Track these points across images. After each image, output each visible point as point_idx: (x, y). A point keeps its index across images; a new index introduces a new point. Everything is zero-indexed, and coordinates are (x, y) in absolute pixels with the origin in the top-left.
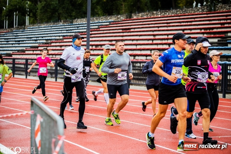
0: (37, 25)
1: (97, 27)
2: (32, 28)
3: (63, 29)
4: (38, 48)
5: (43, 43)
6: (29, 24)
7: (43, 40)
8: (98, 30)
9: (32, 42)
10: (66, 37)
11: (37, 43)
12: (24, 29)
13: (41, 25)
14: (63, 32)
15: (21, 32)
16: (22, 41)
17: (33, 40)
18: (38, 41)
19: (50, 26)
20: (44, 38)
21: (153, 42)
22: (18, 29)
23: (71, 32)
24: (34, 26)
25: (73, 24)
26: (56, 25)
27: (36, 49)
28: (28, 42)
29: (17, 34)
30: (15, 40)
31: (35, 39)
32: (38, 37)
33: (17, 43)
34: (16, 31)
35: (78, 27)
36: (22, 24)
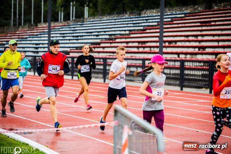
0: (98, 17)
1: (170, 20)
2: (92, 21)
3: (129, 22)
4: (100, 45)
5: (106, 39)
6: (88, 17)
7: (106, 35)
8: (172, 23)
9: (93, 37)
10: (133, 32)
11: (99, 39)
12: (83, 22)
13: (103, 17)
14: (129, 25)
15: (79, 26)
16: (81, 36)
17: (94, 35)
18: (100, 37)
19: (113, 18)
20: (107, 33)
22: (76, 22)
23: (139, 26)
24: (95, 19)
25: (141, 16)
26: (121, 17)
27: (98, 46)
28: (88, 37)
29: (74, 28)
30: (73, 35)
31: (97, 34)
32: (100, 32)
33: (75, 38)
34: (73, 24)
35: (147, 20)
36: (80, 16)
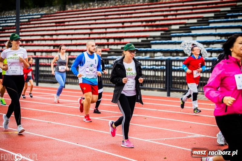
1: (27, 20)
8: (29, 23)
21: (89, 36)
35: (5, 21)
